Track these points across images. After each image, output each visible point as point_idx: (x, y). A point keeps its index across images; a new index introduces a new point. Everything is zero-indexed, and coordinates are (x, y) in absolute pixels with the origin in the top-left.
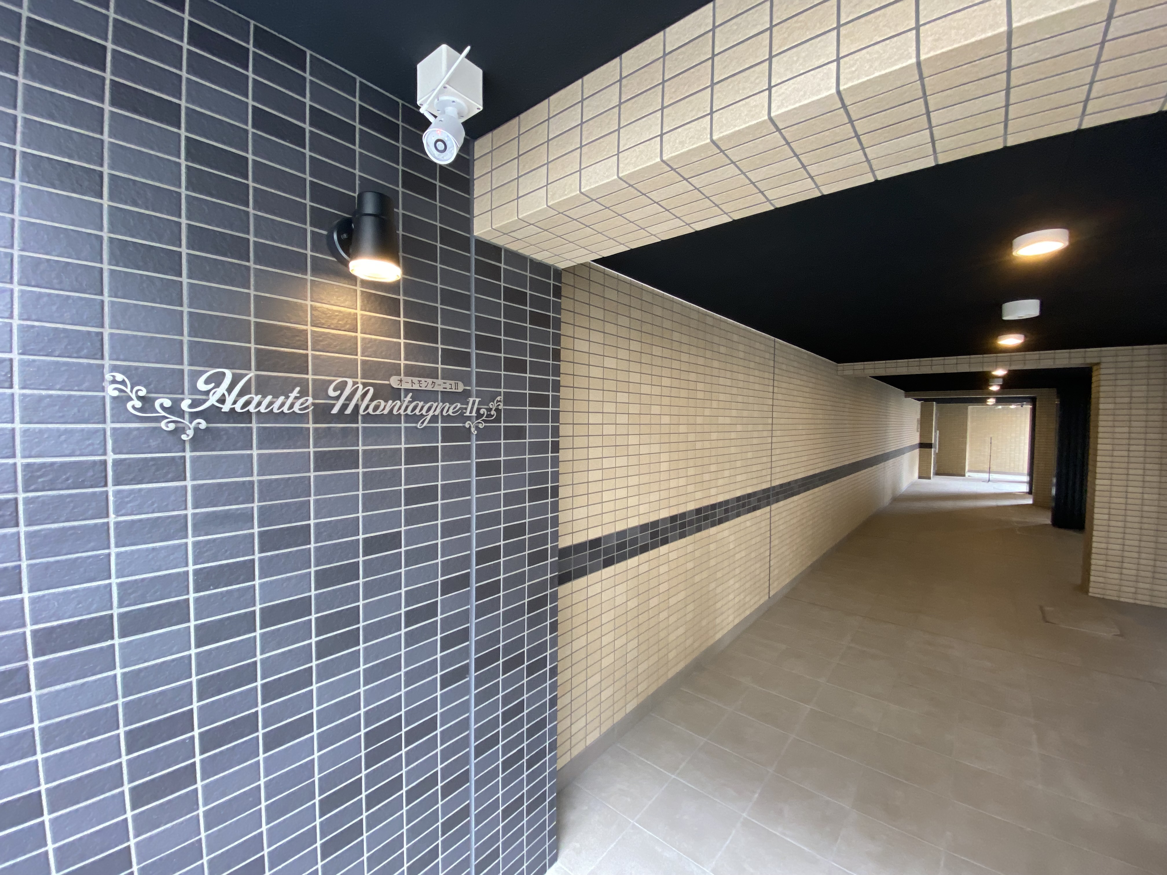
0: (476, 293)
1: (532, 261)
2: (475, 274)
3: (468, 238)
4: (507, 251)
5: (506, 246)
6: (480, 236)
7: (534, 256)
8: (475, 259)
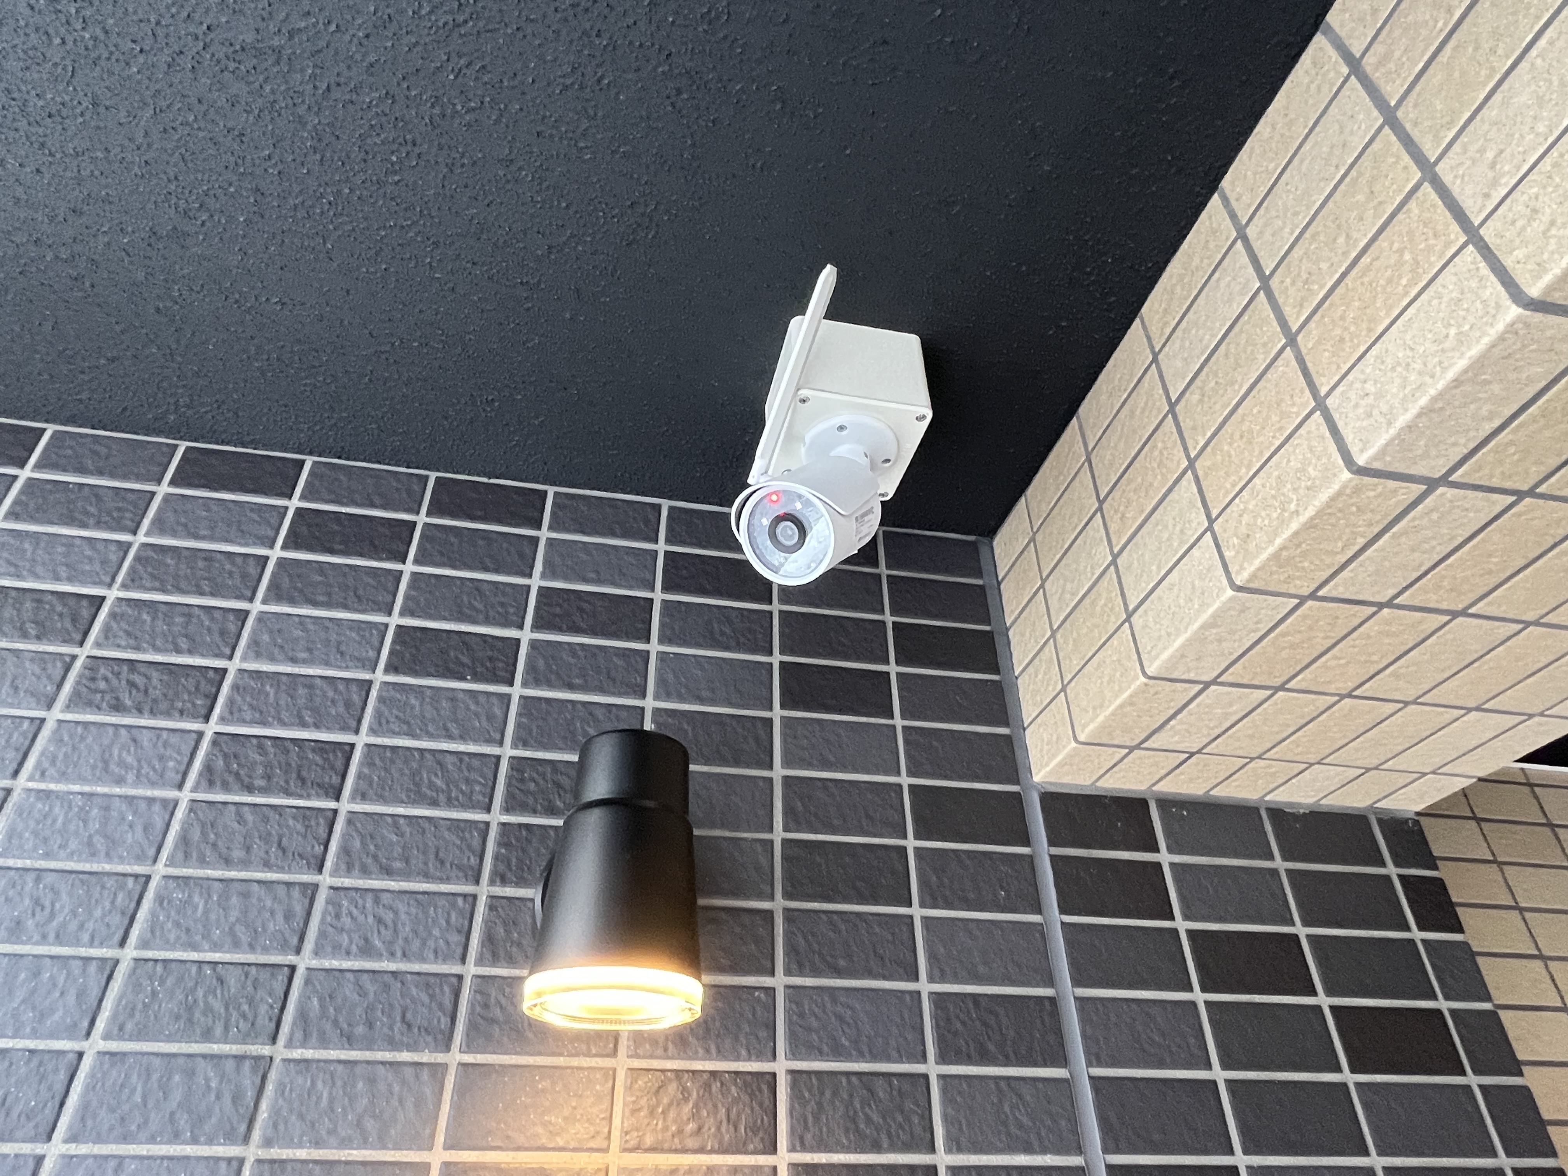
0: (1077, 982)
1: (1278, 814)
2: (1063, 911)
3: (1017, 797)
4: (1167, 804)
5: (1160, 788)
6: (1052, 780)
7: (1281, 797)
8: (1052, 857)
